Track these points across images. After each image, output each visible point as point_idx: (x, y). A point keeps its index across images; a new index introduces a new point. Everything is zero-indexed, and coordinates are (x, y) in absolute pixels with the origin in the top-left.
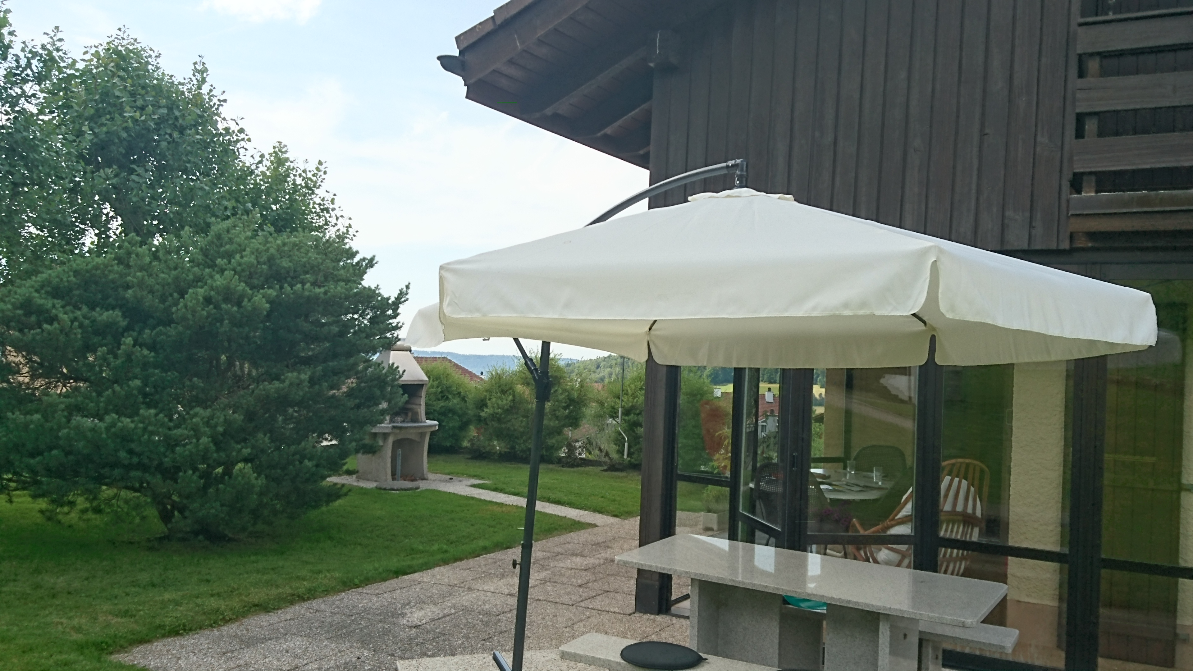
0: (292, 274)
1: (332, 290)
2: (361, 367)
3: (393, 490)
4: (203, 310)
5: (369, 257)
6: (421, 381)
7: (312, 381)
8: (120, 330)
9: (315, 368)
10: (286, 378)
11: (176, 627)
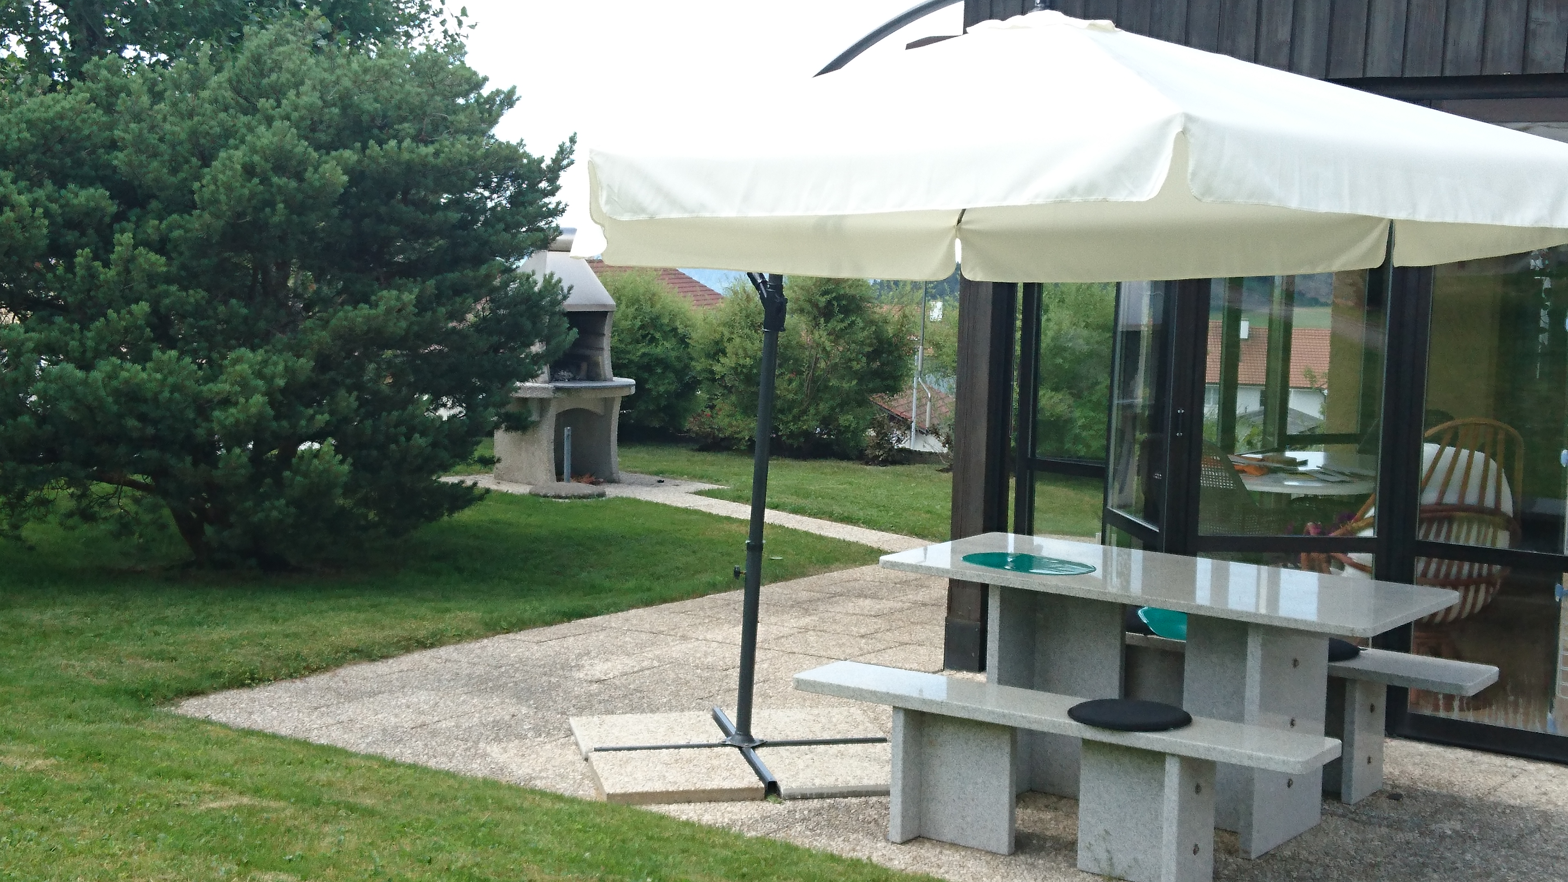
0: (378, 122)
1: (446, 150)
2: (497, 282)
3: (560, 497)
4: (243, 186)
5: (506, 88)
6: (605, 306)
7: (422, 305)
8: (107, 220)
9: (424, 282)
10: (381, 298)
11: (240, 674)
